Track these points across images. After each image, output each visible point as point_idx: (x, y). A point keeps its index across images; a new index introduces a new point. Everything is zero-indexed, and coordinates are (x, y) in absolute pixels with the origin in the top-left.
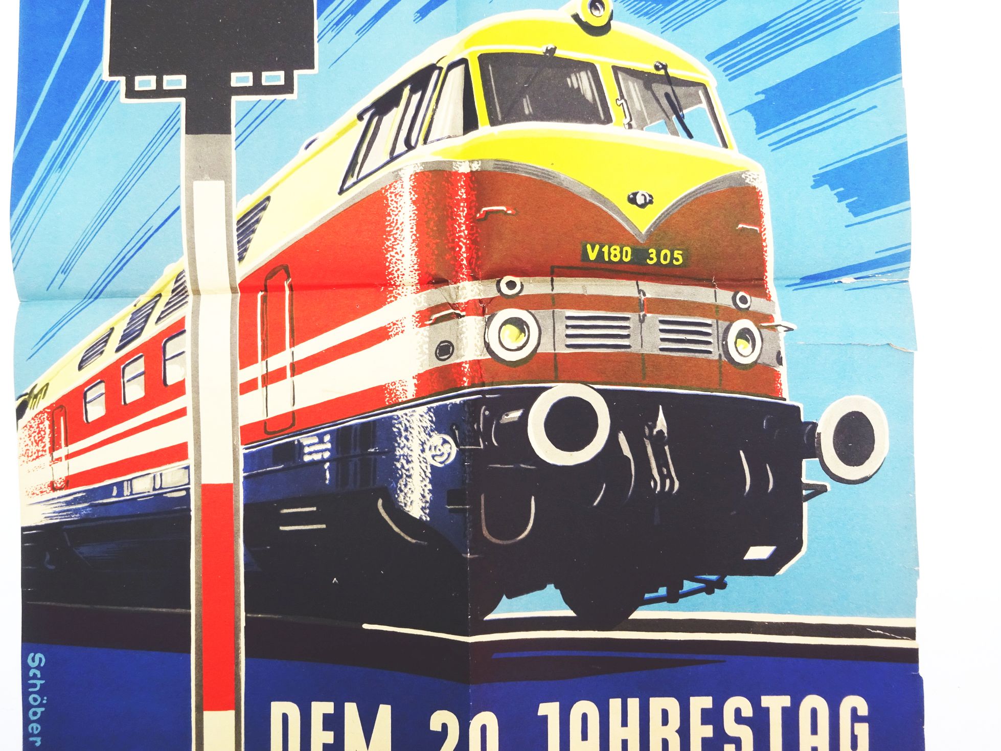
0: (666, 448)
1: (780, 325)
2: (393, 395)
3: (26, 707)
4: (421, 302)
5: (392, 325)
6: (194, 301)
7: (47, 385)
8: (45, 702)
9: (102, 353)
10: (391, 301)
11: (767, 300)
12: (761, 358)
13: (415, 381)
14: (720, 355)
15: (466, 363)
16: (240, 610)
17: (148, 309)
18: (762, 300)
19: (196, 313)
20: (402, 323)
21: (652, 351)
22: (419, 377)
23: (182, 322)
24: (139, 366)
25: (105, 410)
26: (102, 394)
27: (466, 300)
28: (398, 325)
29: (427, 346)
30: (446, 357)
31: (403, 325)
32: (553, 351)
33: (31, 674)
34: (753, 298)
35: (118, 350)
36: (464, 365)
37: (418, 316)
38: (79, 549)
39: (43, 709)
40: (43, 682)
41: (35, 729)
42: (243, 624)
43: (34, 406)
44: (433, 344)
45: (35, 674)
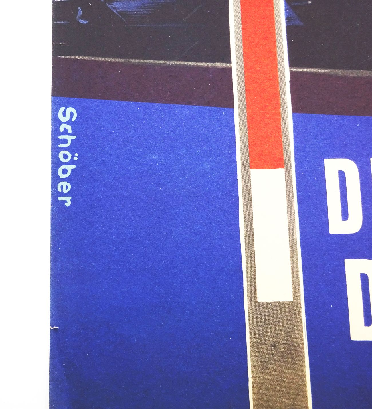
3: (56, 164)
8: (76, 159)
16: (284, 65)
33: (61, 129)
38: (112, 5)
39: (74, 167)
40: (74, 137)
41: (64, 188)
42: (288, 78)
45: (65, 130)
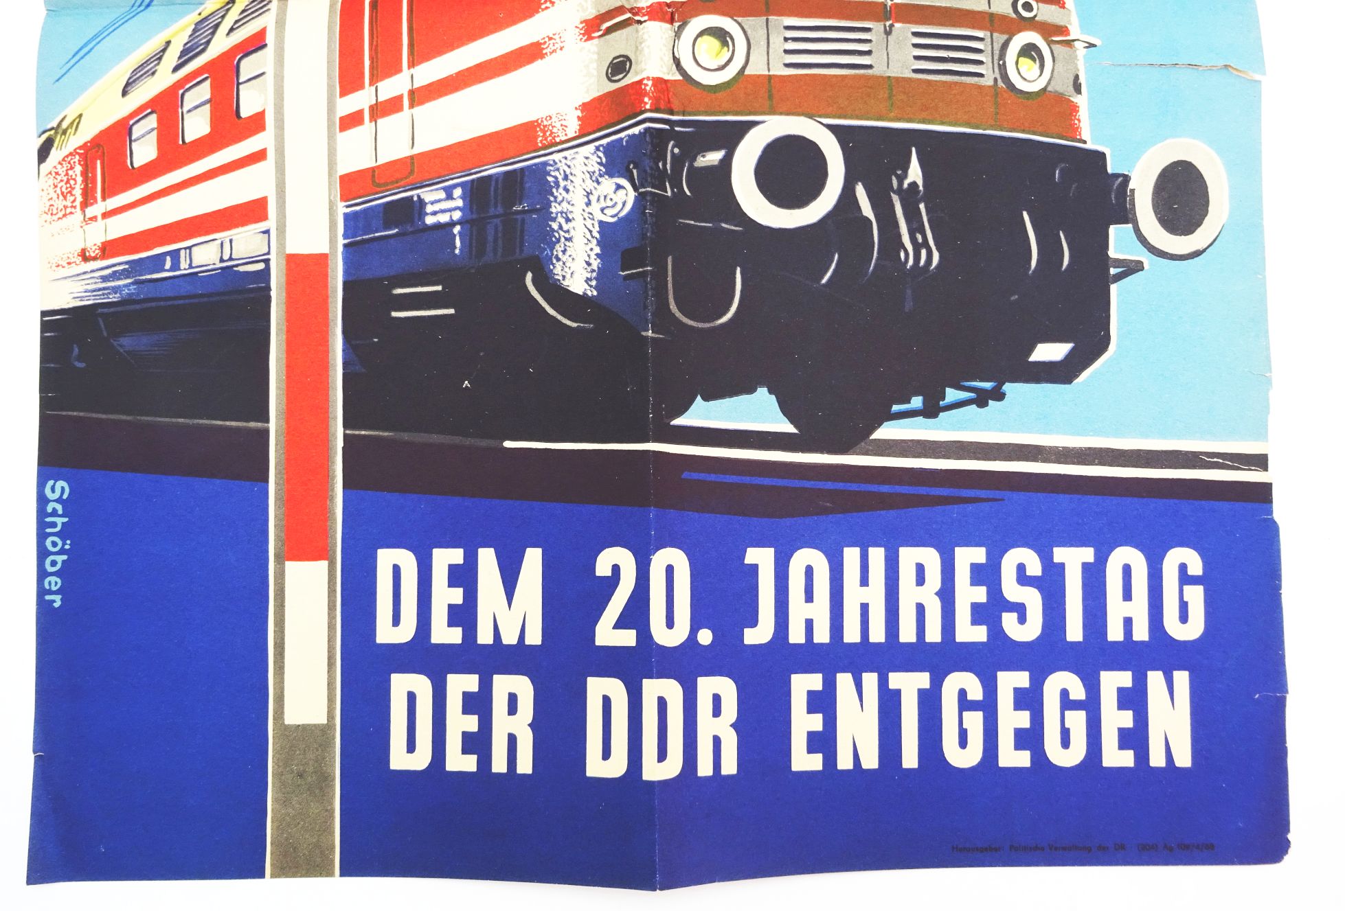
0: (922, 206)
1: (1078, 40)
2: (548, 134)
3: (42, 553)
4: (587, 8)
5: (547, 39)
6: (279, 8)
7: (80, 116)
8: (67, 547)
9: (153, 73)
10: (547, 8)
11: (1060, 7)
12: (1053, 83)
13: (579, 113)
14: (996, 80)
15: (648, 78)
16: (336, 425)
17: (216, 17)
18: (1053, 7)
19: (281, 23)
20: (560, 37)
21: (902, 74)
22: (585, 107)
23: (262, 34)
24: (203, 91)
25: (156, 152)
26: (153, 130)
27: (649, 4)
28: (555, 39)
29: (594, 65)
30: (621, 76)
31: (562, 40)
32: (767, 73)
33: (49, 509)
34: (1040, 5)
35: (176, 69)
36: (645, 82)
37: (583, 27)
38: (119, 341)
39: (65, 557)
40: (65, 520)
41: (53, 584)
42: (340, 443)
43: (62, 145)
44: (603, 63)
45: (54, 509)
